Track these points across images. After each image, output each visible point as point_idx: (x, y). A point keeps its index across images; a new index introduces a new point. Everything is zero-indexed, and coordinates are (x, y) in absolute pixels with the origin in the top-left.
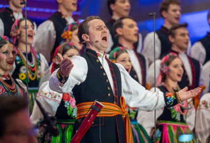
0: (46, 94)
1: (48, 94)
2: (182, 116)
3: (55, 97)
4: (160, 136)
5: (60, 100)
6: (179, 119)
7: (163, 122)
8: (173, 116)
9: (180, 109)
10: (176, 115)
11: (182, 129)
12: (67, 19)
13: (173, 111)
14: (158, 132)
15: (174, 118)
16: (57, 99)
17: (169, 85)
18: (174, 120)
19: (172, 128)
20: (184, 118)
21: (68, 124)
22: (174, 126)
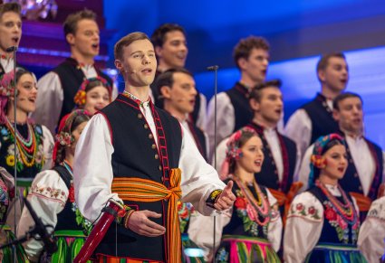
0: (42, 191)
1: (45, 191)
2: (260, 228)
3: (56, 195)
4: (226, 259)
5: (64, 200)
6: (256, 233)
7: (229, 238)
8: (247, 229)
9: (257, 217)
10: (251, 226)
11: (260, 247)
13: (246, 221)
14: (223, 252)
15: (248, 231)
16: (59, 197)
17: (240, 180)
18: (249, 234)
19: (245, 246)
20: (264, 231)
21: (77, 238)
22: (247, 243)
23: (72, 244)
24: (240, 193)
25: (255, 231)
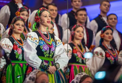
0: (3, 45)
1: (5, 45)
2: (82, 60)
3: (9, 47)
4: (69, 72)
5: (11, 49)
6: (81, 62)
7: (71, 64)
8: (77, 61)
9: (81, 56)
10: (79, 60)
11: (82, 67)
12: (18, 4)
13: (77, 58)
14: (68, 69)
15: (78, 61)
16: (9, 48)
18: (78, 63)
19: (77, 67)
20: (84, 61)
21: (16, 63)
23: (14, 66)
24: (75, 48)
25: (80, 61)
